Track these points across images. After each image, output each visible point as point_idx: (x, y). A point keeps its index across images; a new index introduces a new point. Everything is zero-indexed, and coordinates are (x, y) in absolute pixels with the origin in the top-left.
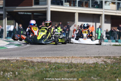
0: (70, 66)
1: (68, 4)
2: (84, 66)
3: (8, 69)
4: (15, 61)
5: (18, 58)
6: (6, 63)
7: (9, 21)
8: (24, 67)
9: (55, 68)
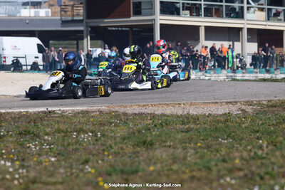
0: (186, 119)
1: (188, 12)
2: (209, 119)
3: (84, 128)
4: (98, 113)
5: (103, 107)
6: (83, 117)
7: (94, 41)
8: (111, 123)
9: (161, 124)
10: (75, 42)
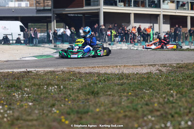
0: (121, 76)
1: (122, 4)
2: (136, 76)
3: (52, 83)
4: (61, 72)
5: (65, 69)
6: (51, 75)
7: (59, 24)
8: (70, 79)
9: (104, 80)
10: (46, 24)
